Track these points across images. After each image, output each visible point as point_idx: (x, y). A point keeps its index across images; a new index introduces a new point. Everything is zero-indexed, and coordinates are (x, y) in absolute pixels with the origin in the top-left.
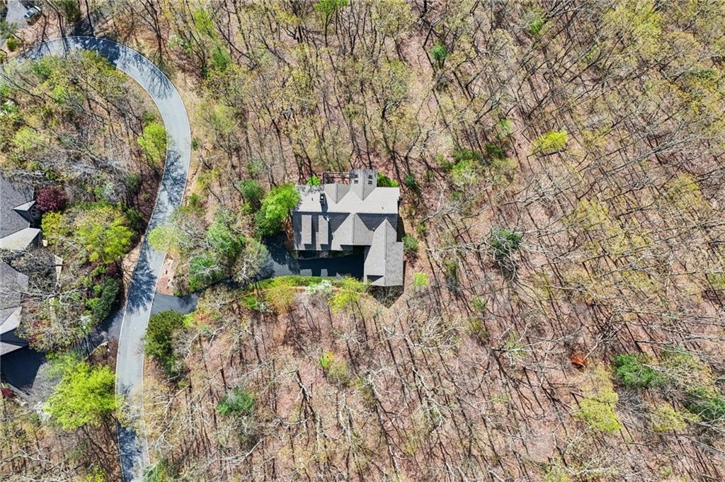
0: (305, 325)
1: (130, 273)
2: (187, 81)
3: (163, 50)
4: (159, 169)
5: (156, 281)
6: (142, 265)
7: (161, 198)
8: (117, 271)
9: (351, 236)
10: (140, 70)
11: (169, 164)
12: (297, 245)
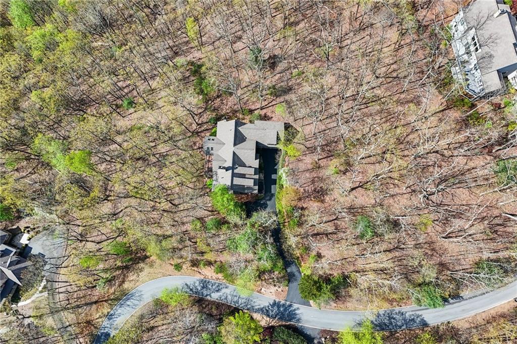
0: (310, 188)
1: (271, 321)
2: (132, 279)
3: (106, 298)
4: (194, 299)
5: (277, 300)
6: (265, 311)
7: (216, 297)
8: (270, 330)
10: (119, 316)
11: (191, 292)
12: (255, 190)
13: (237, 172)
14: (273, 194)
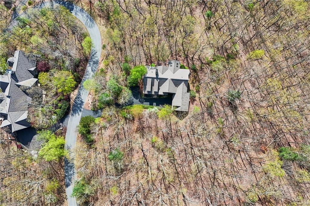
0: (145, 125)
1: (73, 100)
2: (101, 21)
3: (92, 8)
4: (88, 57)
5: (84, 104)
6: (78, 97)
7: (88, 69)
8: (68, 99)
9: (168, 88)
10: (82, 16)
11: (92, 55)
12: (144, 92)
13: (155, 81)
14: (143, 103)
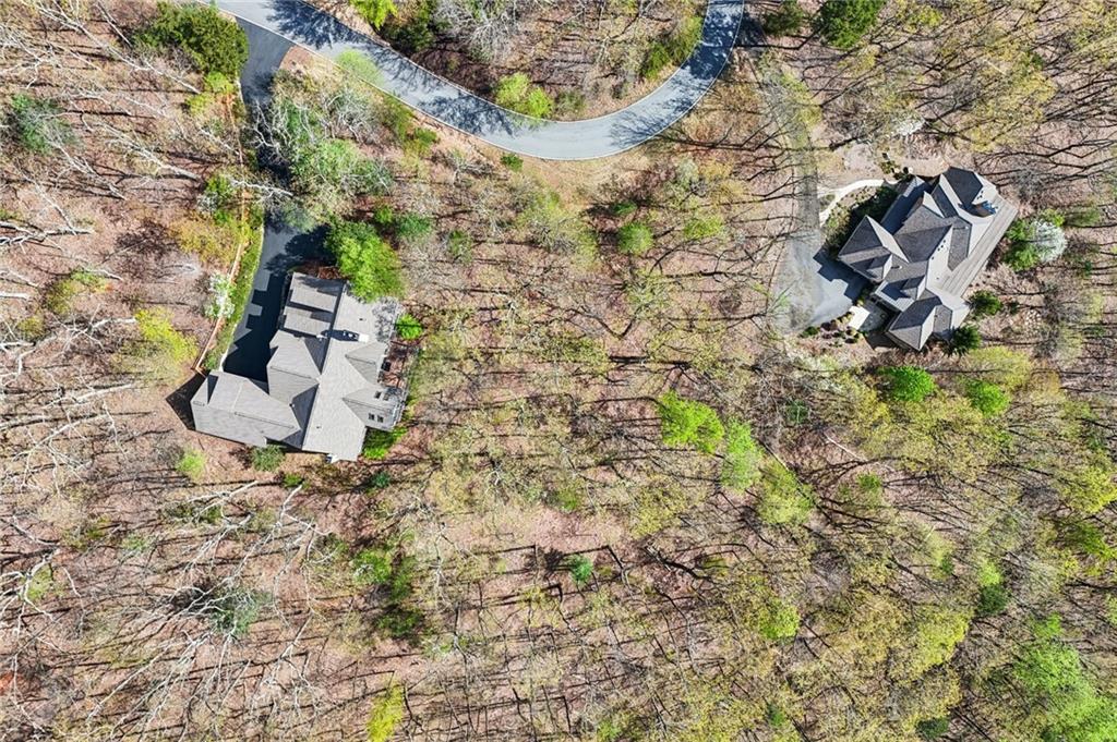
0: (173, 259)
2: (628, 173)
3: (690, 148)
4: (495, 96)
5: (311, 47)
6: (344, 33)
7: (447, 88)
9: (283, 367)
10: (667, 103)
11: (501, 113)
12: (301, 278)
13: (324, 323)
14: (270, 269)
